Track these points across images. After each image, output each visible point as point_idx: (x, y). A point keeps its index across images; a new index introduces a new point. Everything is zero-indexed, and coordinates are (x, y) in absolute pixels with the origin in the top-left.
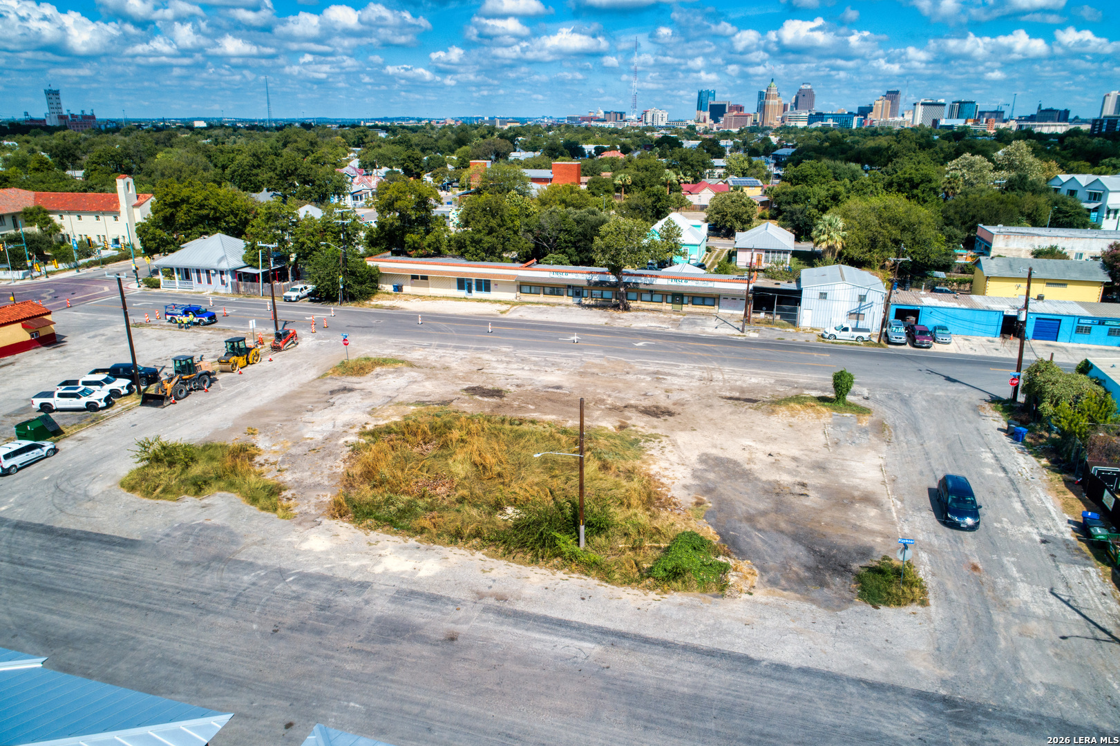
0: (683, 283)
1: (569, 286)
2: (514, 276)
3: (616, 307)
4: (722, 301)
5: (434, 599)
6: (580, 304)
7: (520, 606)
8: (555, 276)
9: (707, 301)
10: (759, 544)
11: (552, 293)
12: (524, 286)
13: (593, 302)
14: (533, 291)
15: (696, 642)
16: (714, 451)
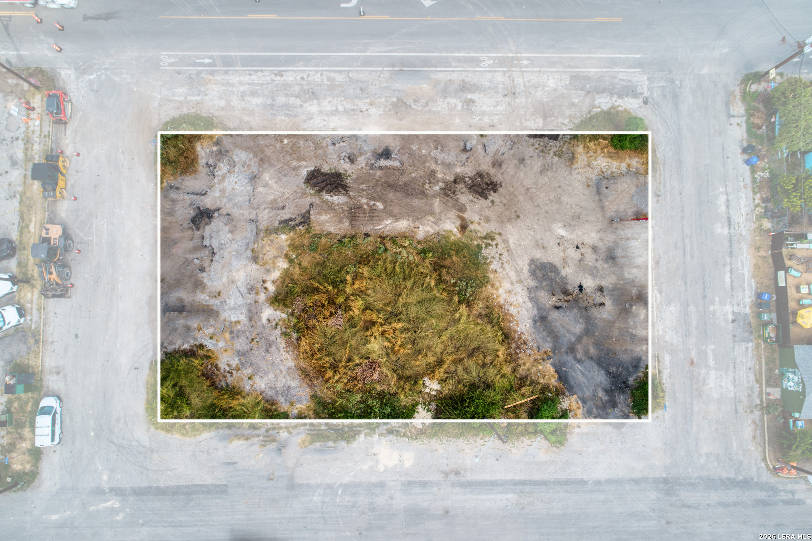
5: (424, 484)
10: (580, 378)
16: (538, 255)
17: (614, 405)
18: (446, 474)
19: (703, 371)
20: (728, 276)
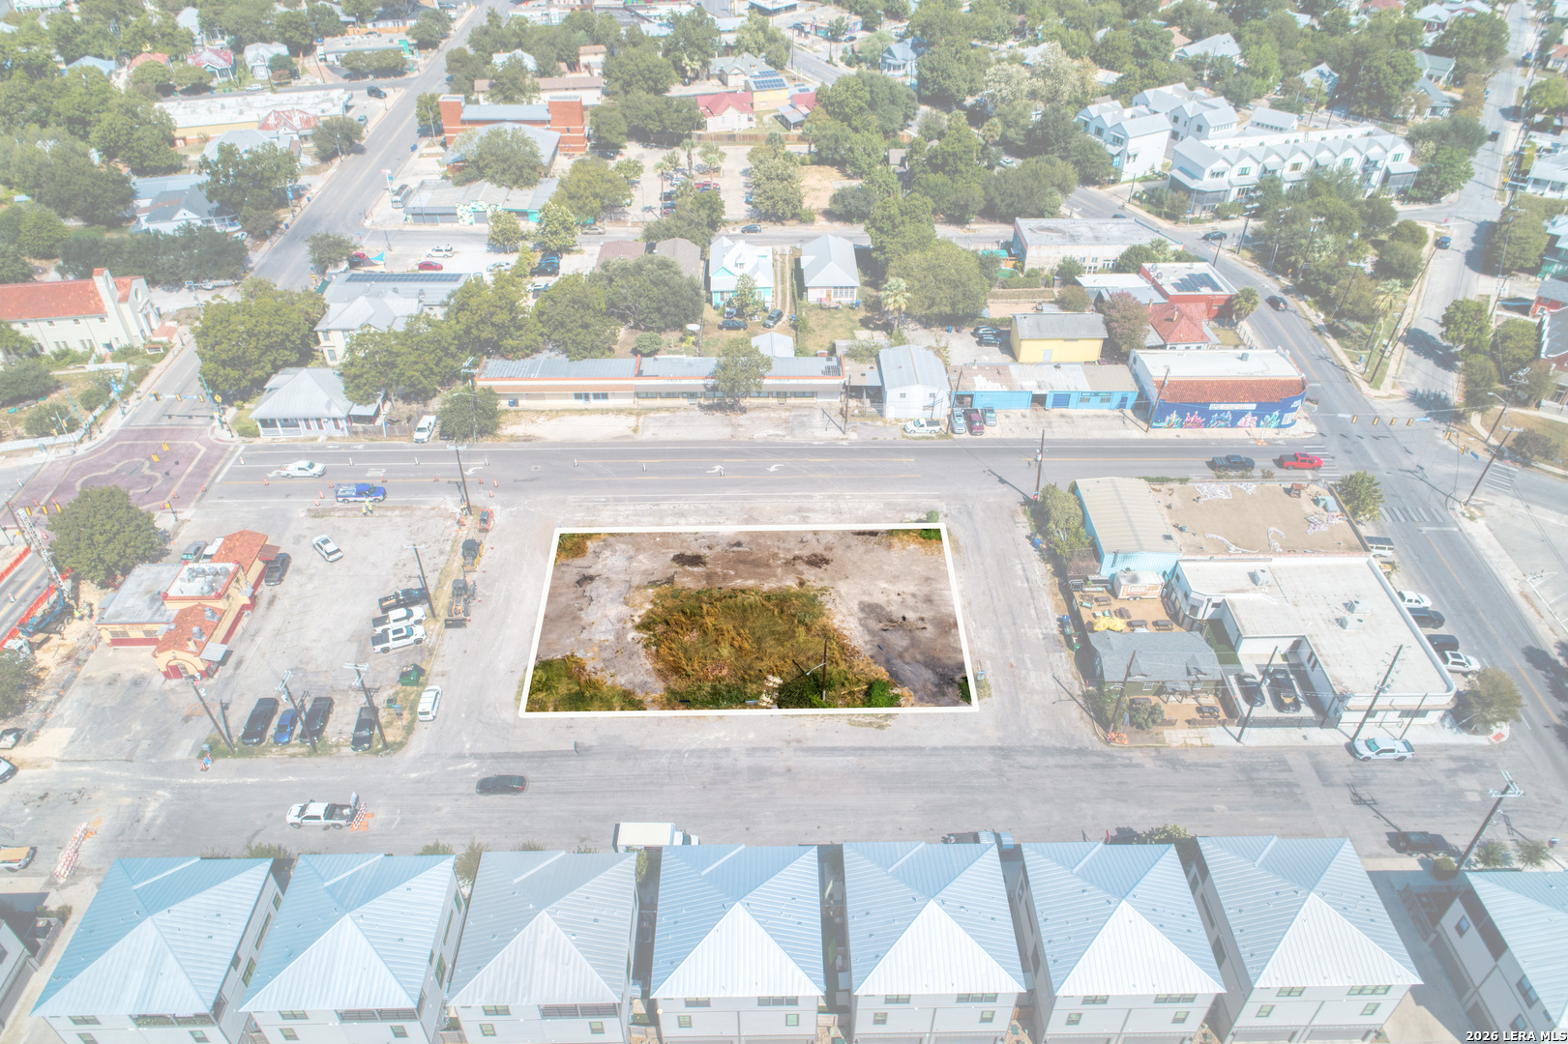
0: (786, 382)
2: (631, 386)
4: (820, 394)
6: (696, 404)
7: (810, 744)
9: (807, 394)
10: (909, 674)
13: (708, 402)
14: (649, 396)
15: (895, 744)
16: (866, 599)
17: (944, 694)
18: (789, 742)
19: (1023, 672)
20: (1033, 612)
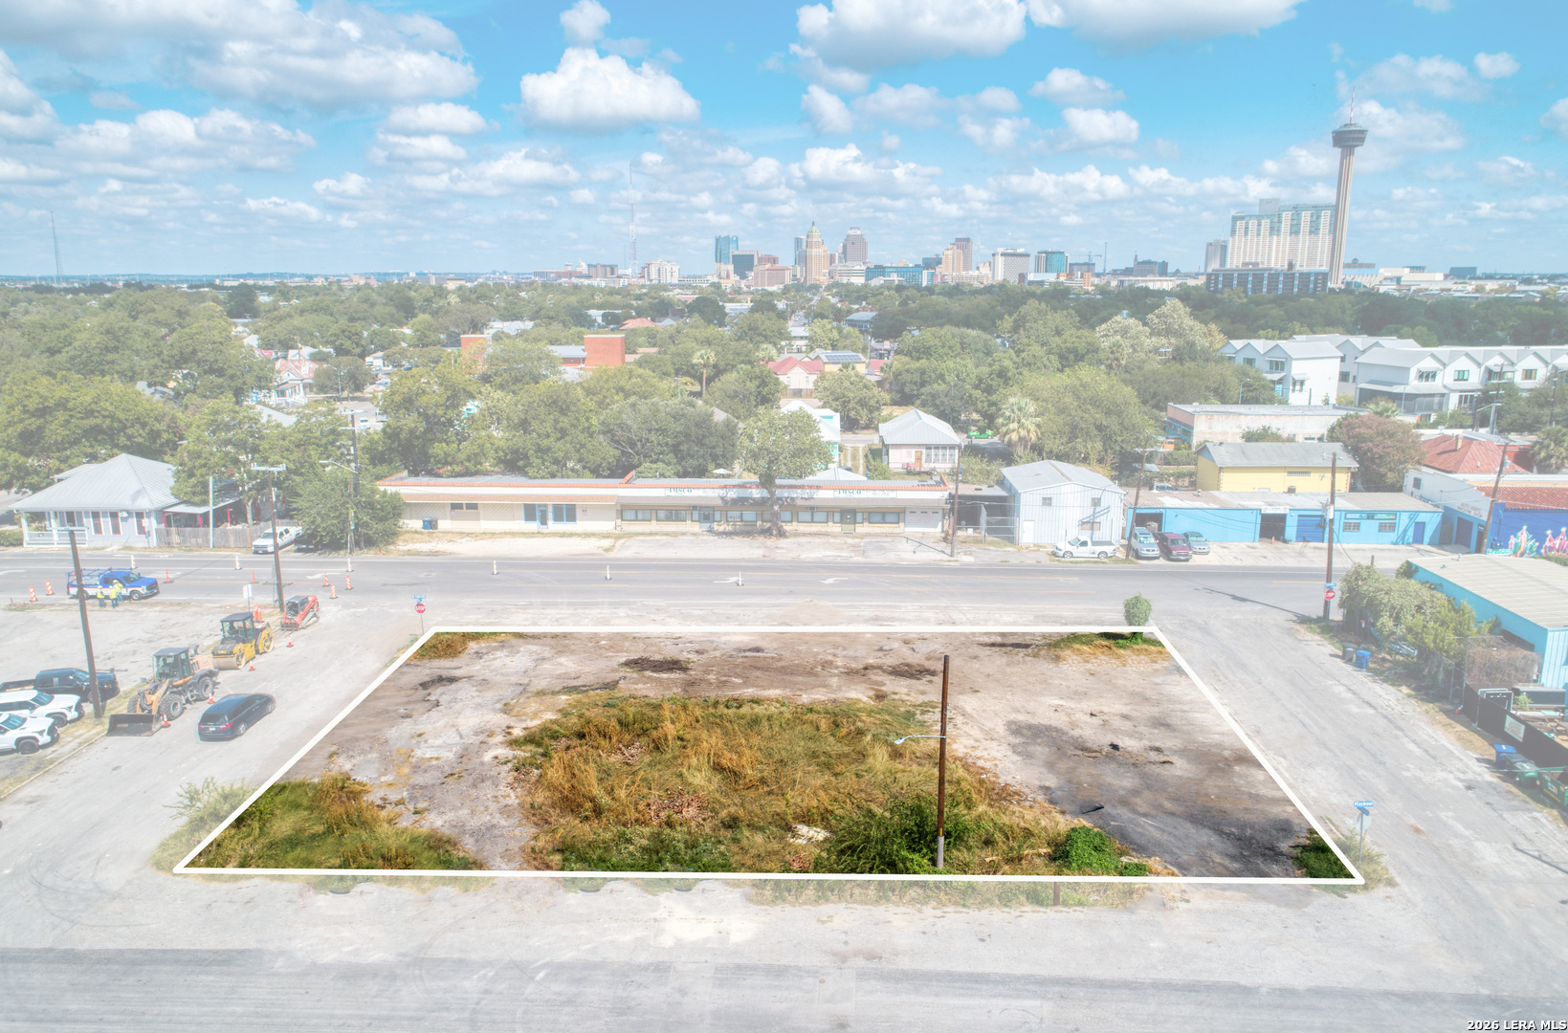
0: (855, 495)
1: (695, 508)
2: (612, 497)
3: (766, 532)
4: (909, 517)
5: (779, 972)
6: (711, 531)
7: (905, 963)
8: (673, 493)
9: (889, 518)
10: (1157, 834)
11: (668, 519)
12: (627, 510)
13: (729, 528)
14: (640, 516)
15: (1164, 976)
16: (1021, 718)
18: (842, 958)
19: (1455, 843)
